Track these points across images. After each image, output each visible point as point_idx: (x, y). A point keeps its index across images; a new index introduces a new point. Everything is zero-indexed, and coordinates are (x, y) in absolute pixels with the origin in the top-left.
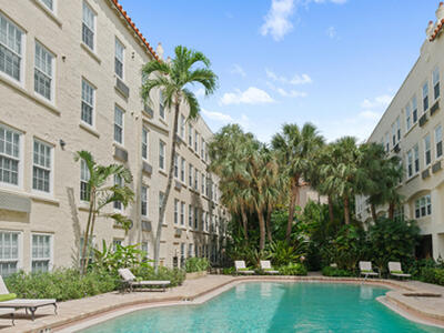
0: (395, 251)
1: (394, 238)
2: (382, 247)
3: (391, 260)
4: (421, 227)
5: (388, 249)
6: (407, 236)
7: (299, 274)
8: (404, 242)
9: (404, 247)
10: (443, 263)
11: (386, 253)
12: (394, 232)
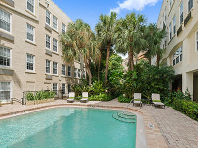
0: (157, 86)
1: (156, 77)
2: (149, 83)
3: (154, 92)
5: (153, 85)
6: (165, 76)
7: (104, 100)
8: (163, 79)
9: (163, 83)
10: (189, 95)
11: (152, 87)
12: (156, 74)
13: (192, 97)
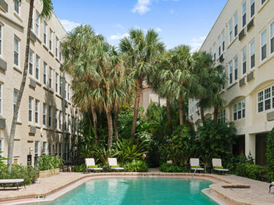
0: (217, 150)
1: (217, 138)
2: (207, 145)
3: (214, 158)
4: (237, 128)
5: (212, 147)
6: (227, 136)
8: (224, 140)
9: (224, 145)
10: (252, 159)
11: (211, 150)
12: (217, 133)
13: (254, 161)
